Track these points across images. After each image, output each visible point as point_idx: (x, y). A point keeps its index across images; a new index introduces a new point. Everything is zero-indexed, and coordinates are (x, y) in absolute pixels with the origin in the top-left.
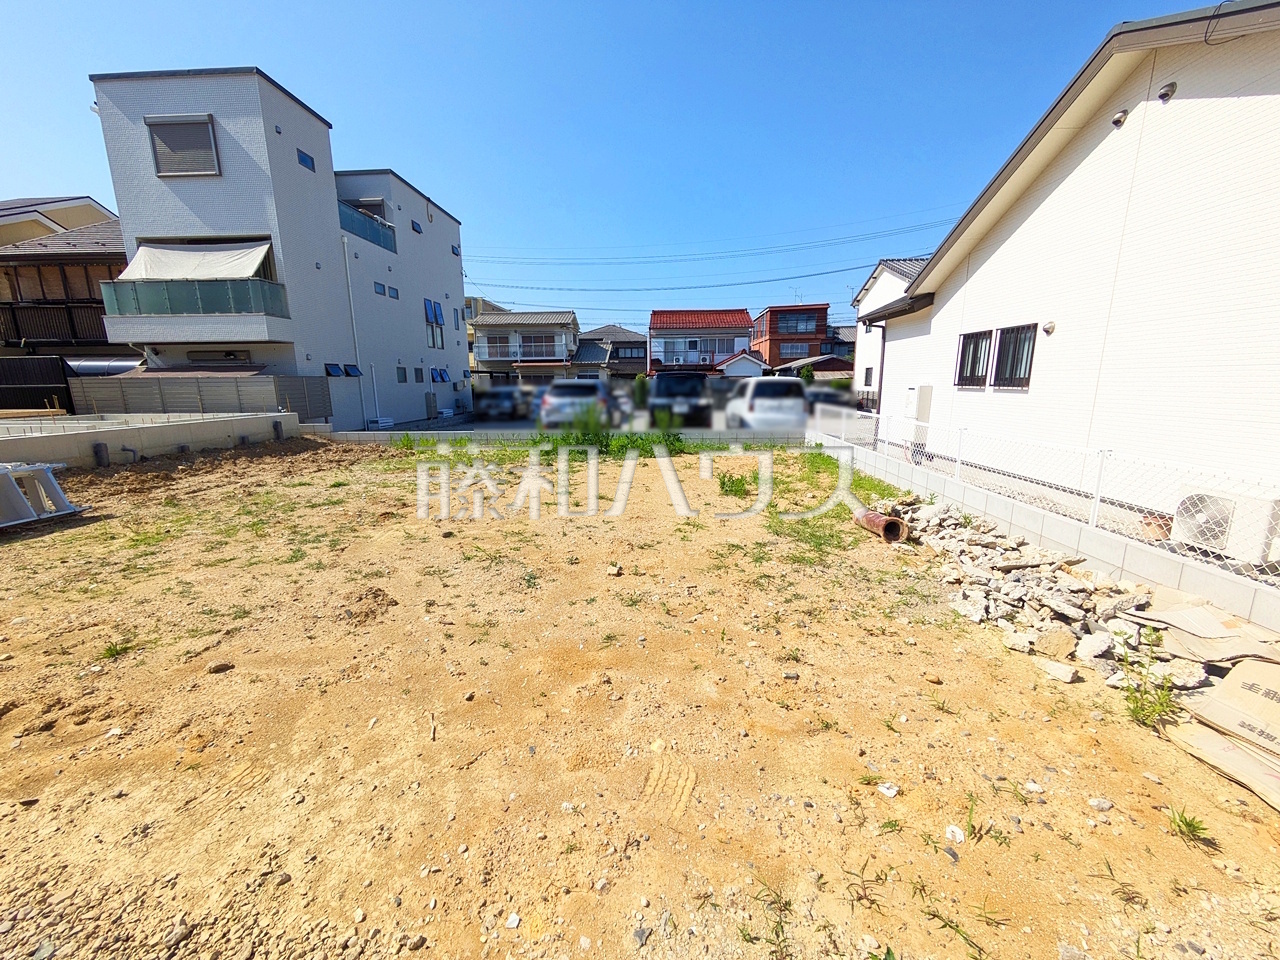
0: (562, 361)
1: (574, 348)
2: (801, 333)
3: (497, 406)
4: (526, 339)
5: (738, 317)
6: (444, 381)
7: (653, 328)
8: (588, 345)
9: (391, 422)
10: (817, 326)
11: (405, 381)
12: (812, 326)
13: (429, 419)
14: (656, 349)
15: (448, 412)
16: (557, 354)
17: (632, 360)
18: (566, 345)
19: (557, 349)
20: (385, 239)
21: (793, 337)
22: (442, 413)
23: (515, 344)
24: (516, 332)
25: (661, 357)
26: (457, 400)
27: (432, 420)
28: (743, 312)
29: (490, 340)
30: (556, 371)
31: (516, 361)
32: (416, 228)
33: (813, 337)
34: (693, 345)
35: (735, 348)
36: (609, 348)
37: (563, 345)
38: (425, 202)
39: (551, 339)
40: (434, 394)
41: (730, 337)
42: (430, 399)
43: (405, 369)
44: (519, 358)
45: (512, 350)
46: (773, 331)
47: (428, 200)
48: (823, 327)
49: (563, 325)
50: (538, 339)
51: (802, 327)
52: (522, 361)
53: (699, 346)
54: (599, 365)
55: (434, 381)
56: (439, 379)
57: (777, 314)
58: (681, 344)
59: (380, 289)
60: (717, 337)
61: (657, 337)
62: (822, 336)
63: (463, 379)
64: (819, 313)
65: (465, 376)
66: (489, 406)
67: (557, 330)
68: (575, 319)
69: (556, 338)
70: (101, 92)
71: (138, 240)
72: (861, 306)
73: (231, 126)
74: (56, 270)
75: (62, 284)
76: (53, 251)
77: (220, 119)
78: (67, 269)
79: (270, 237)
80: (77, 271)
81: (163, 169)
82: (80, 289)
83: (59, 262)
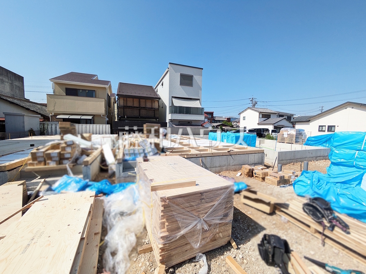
48: (212, 117)
64: (212, 114)
70: (170, 66)
71: (172, 97)
72: (241, 115)
73: (196, 78)
74: (138, 100)
75: (138, 103)
76: (139, 95)
77: (194, 76)
78: (141, 100)
79: (199, 99)
80: (144, 100)
81: (182, 84)
82: (143, 105)
83: (140, 98)
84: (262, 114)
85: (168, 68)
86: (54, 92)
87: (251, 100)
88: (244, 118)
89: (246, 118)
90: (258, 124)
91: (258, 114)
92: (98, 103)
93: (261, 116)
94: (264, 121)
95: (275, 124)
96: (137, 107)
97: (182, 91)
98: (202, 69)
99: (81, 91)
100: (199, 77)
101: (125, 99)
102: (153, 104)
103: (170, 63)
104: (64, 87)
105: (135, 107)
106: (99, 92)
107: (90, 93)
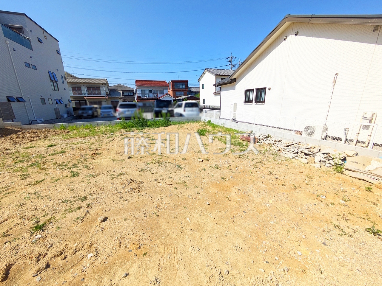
0: (104, 96)
1: (108, 92)
2: (182, 89)
3: (86, 113)
4: (88, 88)
5: (164, 83)
6: (61, 104)
7: (137, 86)
8: (113, 91)
9: (42, 120)
10: (185, 87)
11: (45, 104)
12: (184, 87)
13: (57, 118)
14: (139, 93)
15: (65, 116)
16: (102, 94)
17: (129, 96)
18: (105, 90)
19: (102, 92)
20: (27, 44)
21: (179, 90)
22: (63, 116)
23: (84, 90)
24: (84, 86)
25: (141, 96)
26: (67, 111)
27: (58, 119)
28: (165, 81)
29: (73, 88)
30: (102, 100)
31: (86, 96)
32: (40, 41)
33: (185, 90)
34: (151, 92)
35: (164, 93)
36: (121, 92)
37: (104, 91)
38: (42, 30)
39: (99, 88)
40: (58, 109)
41: (162, 89)
42: (57, 111)
43: (44, 99)
44: (86, 95)
45: (83, 92)
46: (173, 88)
47: (44, 29)
48: (187, 87)
49: (103, 84)
50: (94, 88)
51: (181, 87)
52: (88, 96)
53: (153, 92)
54: (118, 98)
55: (57, 103)
56: (59, 103)
57: (174, 83)
58: (147, 91)
59: (28, 65)
60: (158, 89)
61: (138, 89)
62: (187, 90)
63: (69, 103)
64: (185, 83)
65: (69, 102)
66: (83, 113)
67: (101, 85)
68: (107, 82)
69: (101, 88)
72: (201, 81)
84: (221, 78)
88: (203, 86)
90: (215, 94)
91: (214, 77)
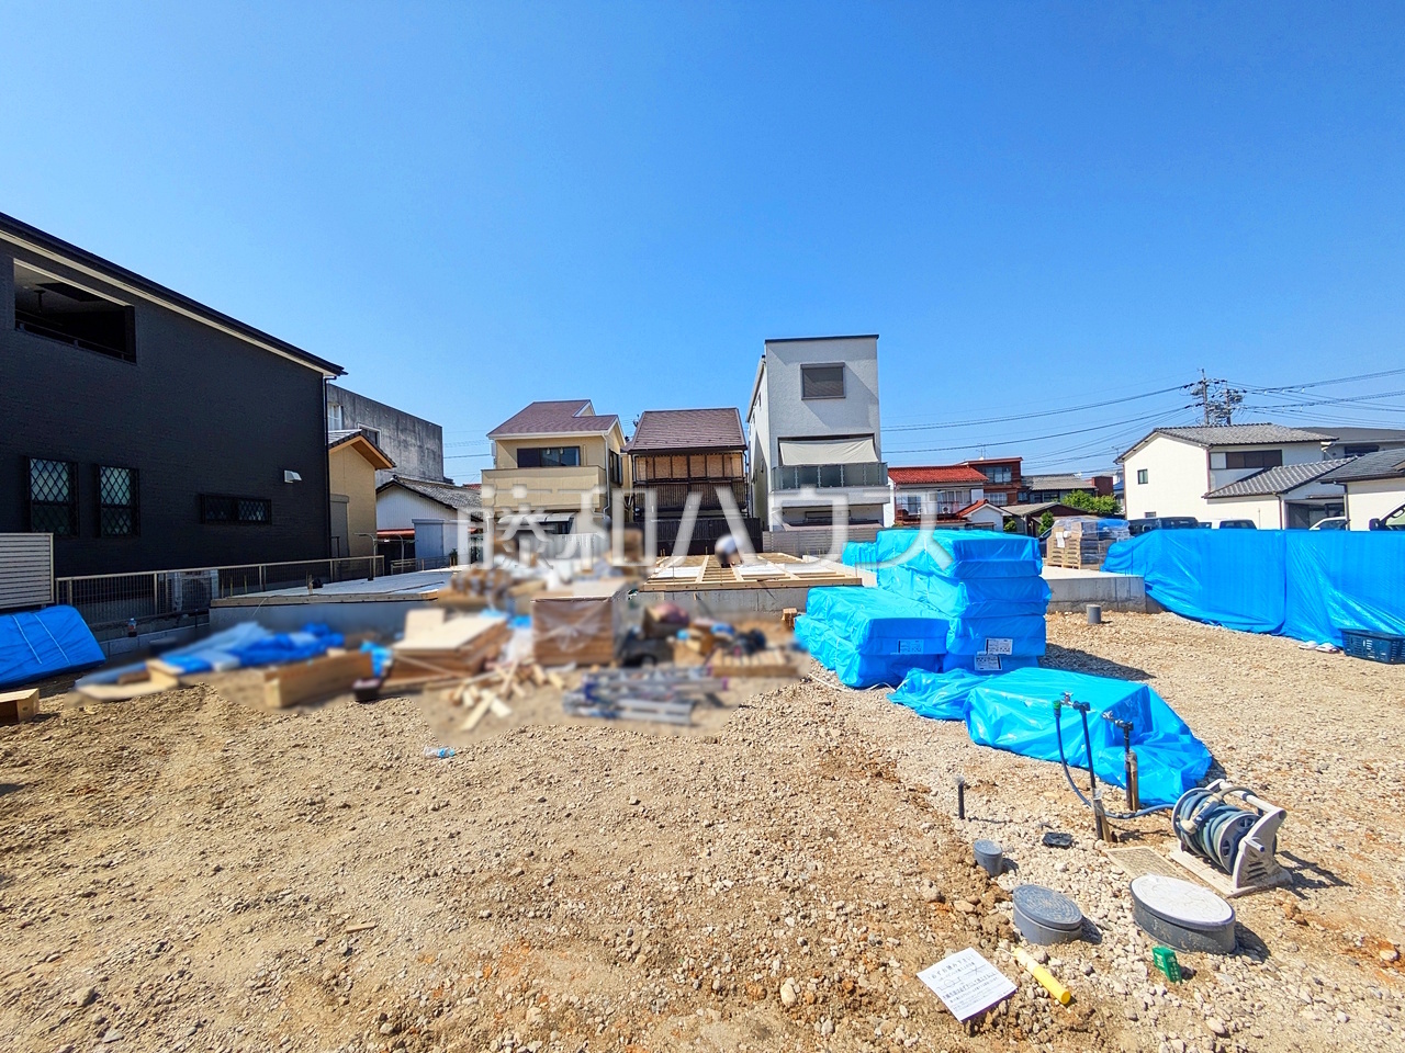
2: (1000, 484)
10: (1013, 477)
12: (1007, 477)
14: (901, 501)
21: (993, 487)
33: (1010, 486)
41: (966, 489)
48: (1017, 478)
51: (999, 478)
60: (955, 490)
61: (900, 490)
62: (1018, 486)
64: (1013, 466)
70: (770, 351)
71: (779, 439)
72: (1127, 463)
73: (856, 369)
74: (684, 458)
75: (686, 467)
76: (686, 446)
77: (848, 364)
78: (691, 457)
79: (873, 435)
80: (700, 458)
81: (806, 395)
82: (697, 472)
83: (687, 453)
84: (1227, 453)
85: (764, 357)
86: (496, 463)
87: (1193, 389)
88: (1142, 476)
89: (1149, 473)
90: (1209, 497)
91: (1202, 453)
92: (585, 478)
93: (1220, 461)
94: (1241, 481)
95: (1286, 492)
96: (682, 480)
97: (809, 418)
98: (877, 336)
99: (548, 452)
100: (863, 362)
101: (650, 460)
102: (728, 466)
103: (767, 341)
104: (514, 449)
105: (676, 480)
106: (589, 453)
107: (568, 457)
